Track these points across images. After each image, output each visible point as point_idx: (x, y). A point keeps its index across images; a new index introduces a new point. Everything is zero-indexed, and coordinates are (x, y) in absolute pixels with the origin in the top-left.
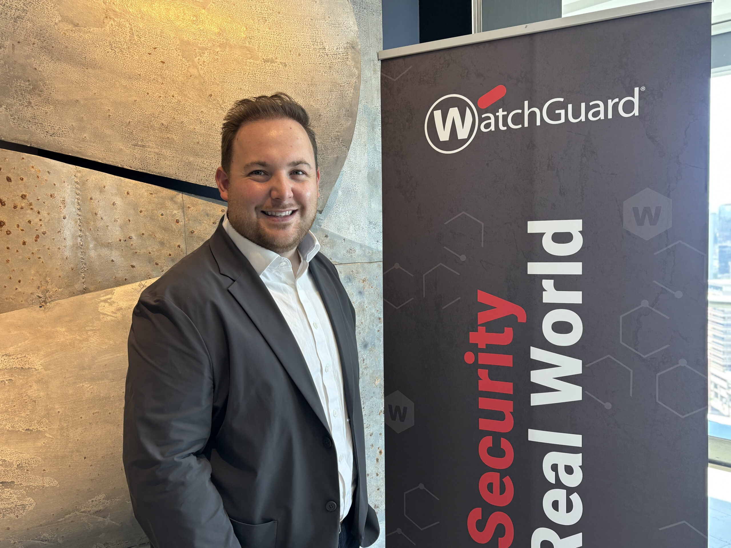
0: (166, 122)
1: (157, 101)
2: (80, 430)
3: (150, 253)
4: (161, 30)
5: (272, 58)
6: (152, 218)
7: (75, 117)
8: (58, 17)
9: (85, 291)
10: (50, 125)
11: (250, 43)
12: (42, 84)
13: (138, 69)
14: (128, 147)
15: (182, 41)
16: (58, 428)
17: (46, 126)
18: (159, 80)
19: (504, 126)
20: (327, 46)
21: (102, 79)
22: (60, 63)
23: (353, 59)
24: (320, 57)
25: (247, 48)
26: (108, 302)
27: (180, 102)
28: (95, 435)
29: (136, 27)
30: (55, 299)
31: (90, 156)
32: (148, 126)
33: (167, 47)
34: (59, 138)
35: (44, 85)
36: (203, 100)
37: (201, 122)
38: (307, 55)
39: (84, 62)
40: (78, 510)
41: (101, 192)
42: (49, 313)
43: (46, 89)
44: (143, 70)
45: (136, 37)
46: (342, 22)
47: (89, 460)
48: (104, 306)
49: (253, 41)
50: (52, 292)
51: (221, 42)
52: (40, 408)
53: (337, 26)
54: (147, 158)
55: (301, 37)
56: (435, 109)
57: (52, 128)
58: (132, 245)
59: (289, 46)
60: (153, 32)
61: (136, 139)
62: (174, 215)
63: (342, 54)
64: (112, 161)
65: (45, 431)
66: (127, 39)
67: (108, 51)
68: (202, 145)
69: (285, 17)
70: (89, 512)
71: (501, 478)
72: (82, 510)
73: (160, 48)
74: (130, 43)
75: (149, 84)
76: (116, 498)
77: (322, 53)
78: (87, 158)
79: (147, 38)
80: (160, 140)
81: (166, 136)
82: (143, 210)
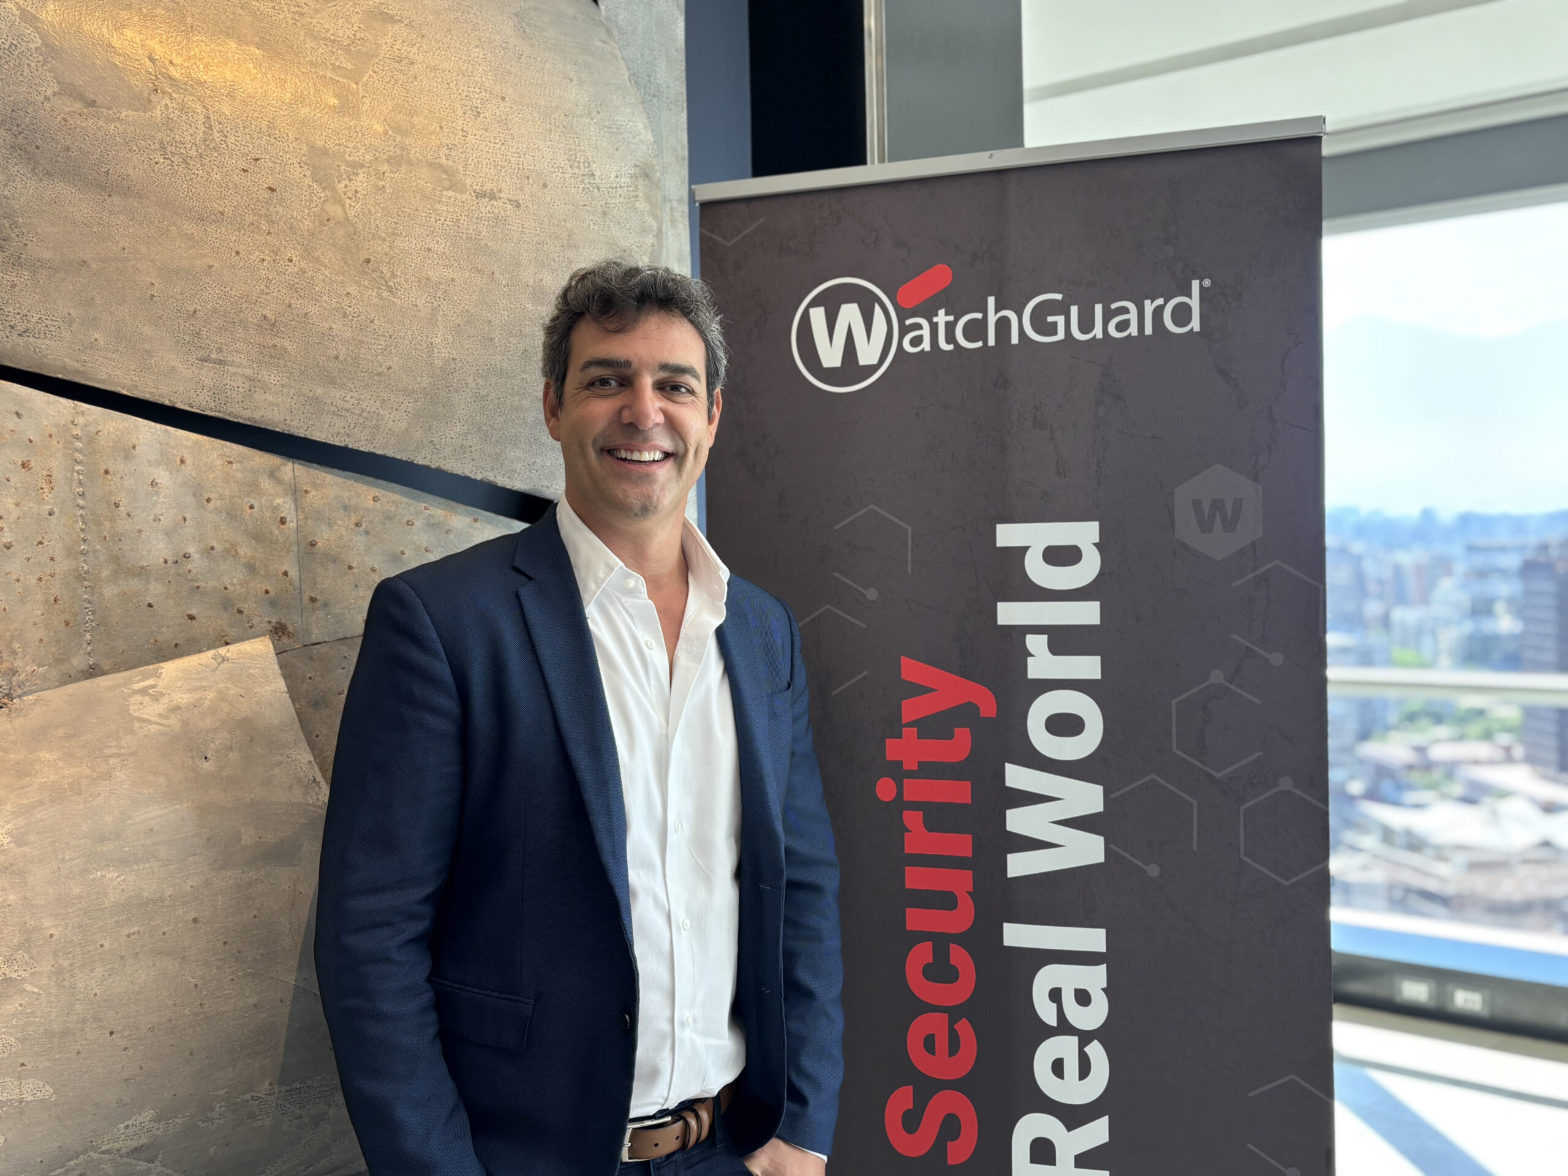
0: (274, 312)
1: (256, 269)
2: (99, 971)
3: (226, 588)
4: (270, 122)
5: (492, 190)
6: (232, 514)
7: (77, 297)
8: (51, 84)
9: (93, 672)
10: (21, 312)
11: (448, 157)
12: (7, 225)
13: (218, 202)
14: (188, 363)
15: (312, 147)
16: (51, 971)
17: (11, 315)
18: (262, 226)
19: (948, 342)
20: (598, 170)
21: (141, 220)
22: (51, 182)
23: (648, 198)
24: (585, 193)
25: (441, 166)
26: (149, 694)
27: (304, 272)
28: (132, 983)
29: (218, 115)
30: (32, 690)
31: (102, 381)
32: (235, 320)
33: (281, 158)
34: (36, 340)
35: (13, 227)
36: (351, 270)
37: (345, 316)
38: (560, 186)
39: (105, 182)
40: (94, 1149)
41: (126, 458)
42: (20, 720)
43: (18, 236)
44: (230, 204)
45: (216, 134)
46: (622, 123)
47: (121, 1037)
48: (141, 704)
49: (454, 154)
50: (24, 675)
51: (392, 154)
52: (10, 928)
53: (614, 130)
54: (226, 386)
55: (548, 150)
56: (814, 303)
57: (24, 318)
58: (190, 571)
59: (525, 167)
60: (253, 126)
61: (207, 346)
62: (276, 508)
63: (626, 189)
64: (151, 393)
65: (23, 979)
66: (199, 137)
67: (157, 160)
68: (344, 363)
69: (515, 108)
70: (118, 1150)
71: (952, 1022)
72: (104, 1148)
73: (267, 161)
74: (203, 147)
75: (241, 234)
76: (176, 1118)
77: (589, 183)
78: (96, 385)
79: (240, 139)
80: (258, 350)
81: (270, 341)
82: (212, 496)
